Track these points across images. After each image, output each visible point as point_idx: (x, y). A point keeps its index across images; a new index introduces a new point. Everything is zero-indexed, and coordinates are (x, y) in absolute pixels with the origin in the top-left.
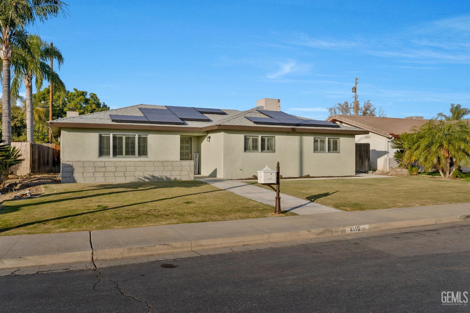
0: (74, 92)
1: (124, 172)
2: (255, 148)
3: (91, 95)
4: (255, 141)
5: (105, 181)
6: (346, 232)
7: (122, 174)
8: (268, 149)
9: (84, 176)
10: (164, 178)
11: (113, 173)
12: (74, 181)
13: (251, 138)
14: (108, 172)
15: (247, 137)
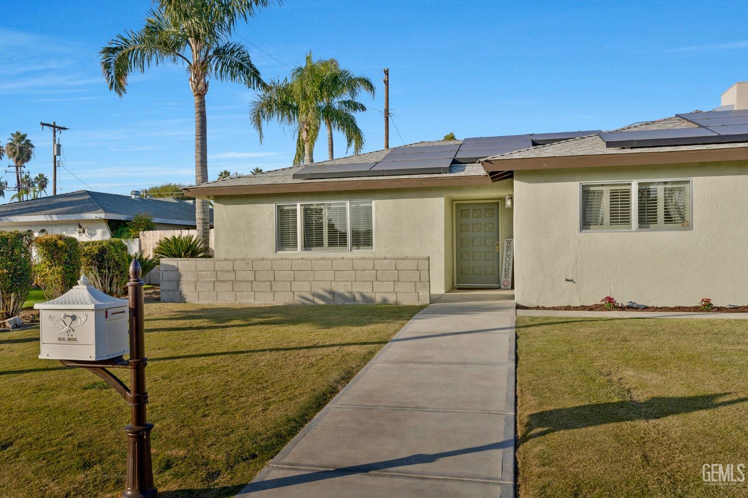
2: (619, 217)
4: (620, 198)
5: (236, 300)
7: (266, 286)
8: (668, 218)
9: (199, 289)
10: (358, 297)
12: (182, 299)
13: (606, 191)
14: (240, 281)
15: (592, 189)
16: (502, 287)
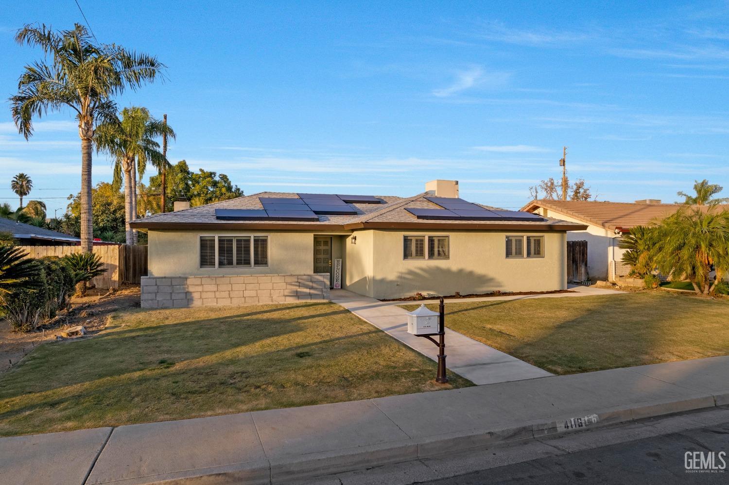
0: (200, 173)
1: (229, 291)
2: (420, 253)
3: (221, 176)
4: (420, 242)
5: (203, 304)
6: (556, 430)
7: (226, 294)
8: (439, 254)
11: (214, 293)
13: (414, 239)
14: (206, 292)
15: (409, 238)
16: (335, 287)
